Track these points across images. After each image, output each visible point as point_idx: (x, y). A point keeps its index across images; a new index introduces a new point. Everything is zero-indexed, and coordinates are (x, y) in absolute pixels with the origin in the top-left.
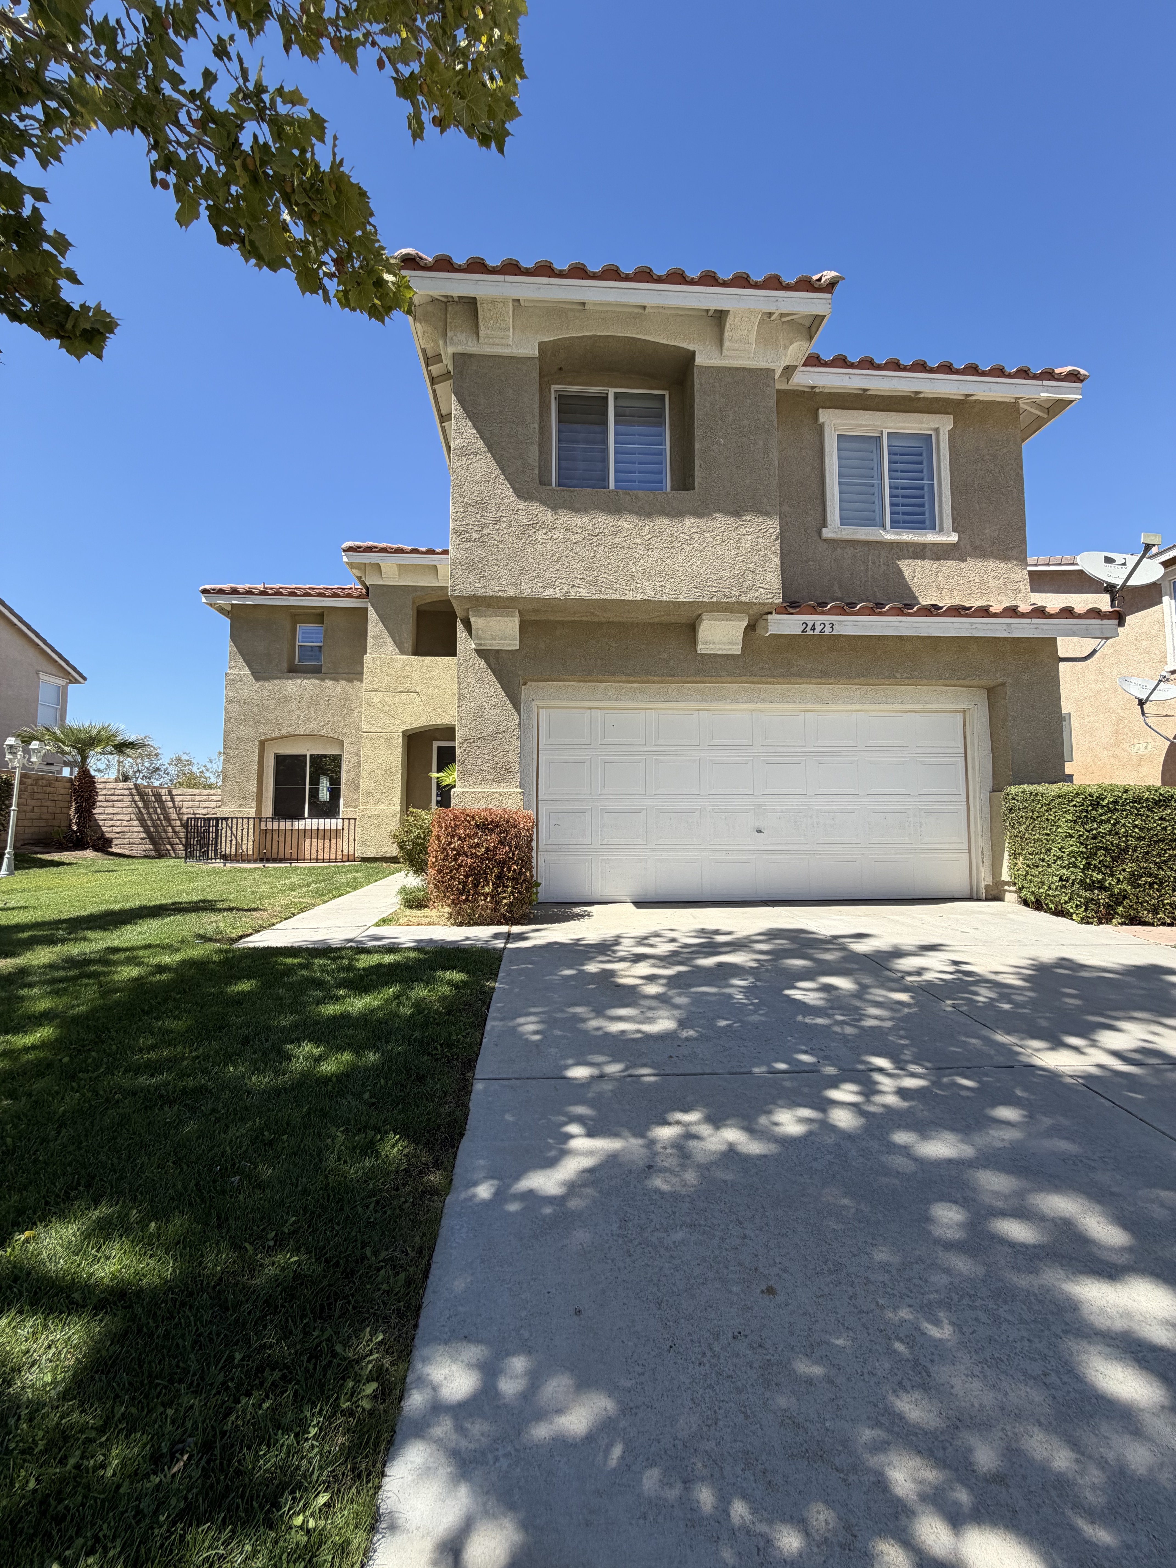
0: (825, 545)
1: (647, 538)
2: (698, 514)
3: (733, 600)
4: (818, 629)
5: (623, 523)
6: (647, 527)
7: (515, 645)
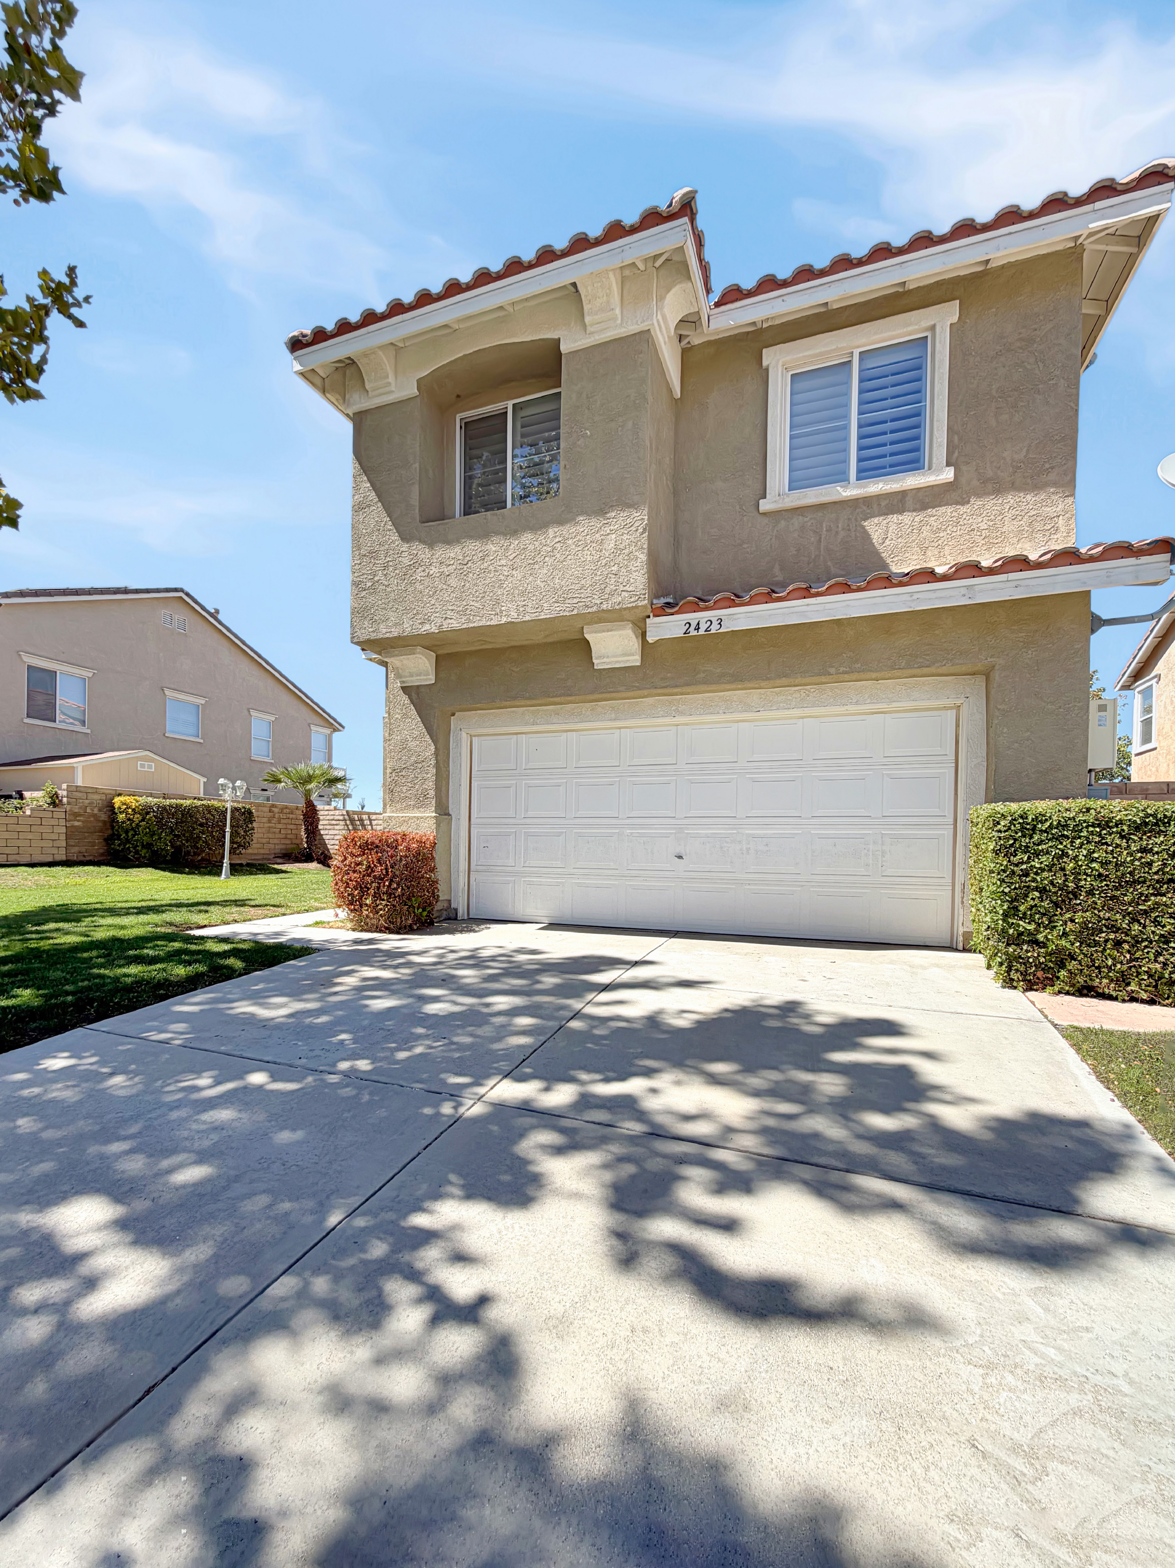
0: (765, 520)
1: (511, 557)
2: (560, 522)
3: (594, 609)
4: (703, 627)
5: (491, 547)
6: (512, 546)
7: (431, 679)
